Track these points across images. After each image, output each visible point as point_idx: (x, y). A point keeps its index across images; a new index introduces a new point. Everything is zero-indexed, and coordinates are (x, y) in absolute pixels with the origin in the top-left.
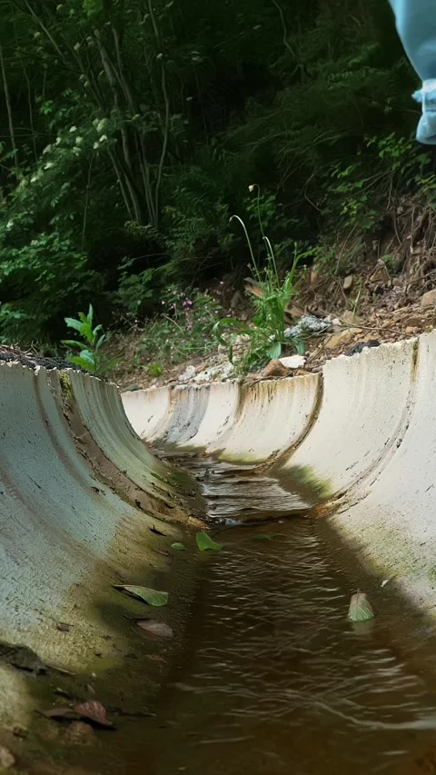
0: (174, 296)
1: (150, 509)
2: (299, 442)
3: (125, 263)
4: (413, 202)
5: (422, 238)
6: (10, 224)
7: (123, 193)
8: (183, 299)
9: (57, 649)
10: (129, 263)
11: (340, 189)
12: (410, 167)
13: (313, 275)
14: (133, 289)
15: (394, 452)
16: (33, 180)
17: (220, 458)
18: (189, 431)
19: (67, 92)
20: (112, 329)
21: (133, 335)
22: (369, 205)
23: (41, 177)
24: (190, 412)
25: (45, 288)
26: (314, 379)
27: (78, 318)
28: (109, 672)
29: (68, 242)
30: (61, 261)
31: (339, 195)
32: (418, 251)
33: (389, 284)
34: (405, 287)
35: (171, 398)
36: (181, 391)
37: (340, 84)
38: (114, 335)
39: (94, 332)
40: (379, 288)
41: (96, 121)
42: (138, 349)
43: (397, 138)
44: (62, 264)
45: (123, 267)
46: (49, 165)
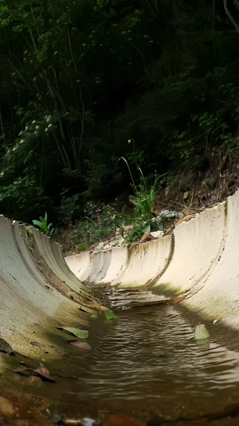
0: (90, 207)
1: (79, 301)
2: (163, 273)
3: (63, 191)
4: (220, 149)
5: (226, 168)
6: (2, 174)
7: (62, 155)
8: (96, 208)
9: (22, 347)
10: (66, 191)
11: (179, 145)
12: (217, 131)
13: (167, 193)
14: (69, 205)
15: (217, 264)
16: (14, 149)
17: (119, 287)
18: (101, 275)
19: (30, 103)
20: (58, 227)
21: (70, 229)
22: (195, 152)
23: (18, 148)
24: (101, 265)
25: (22, 207)
26: (169, 238)
27: (39, 220)
28: (53, 361)
29: (33, 181)
30: (30, 192)
31: (178, 148)
32: (224, 176)
33: (209, 195)
34: (218, 196)
35: (91, 258)
36: (96, 254)
37: (176, 88)
38: (59, 230)
39: (48, 227)
40: (203, 197)
41: (46, 116)
42: (72, 237)
43: (209, 115)
44: (30, 193)
45: (63, 193)
46: (22, 141)
